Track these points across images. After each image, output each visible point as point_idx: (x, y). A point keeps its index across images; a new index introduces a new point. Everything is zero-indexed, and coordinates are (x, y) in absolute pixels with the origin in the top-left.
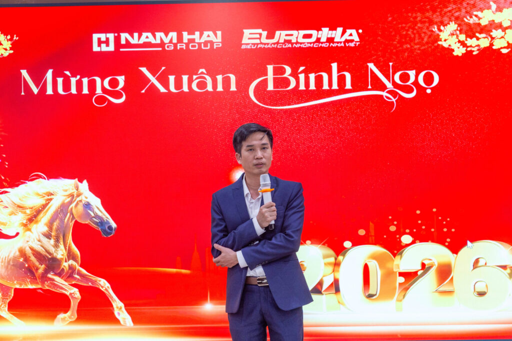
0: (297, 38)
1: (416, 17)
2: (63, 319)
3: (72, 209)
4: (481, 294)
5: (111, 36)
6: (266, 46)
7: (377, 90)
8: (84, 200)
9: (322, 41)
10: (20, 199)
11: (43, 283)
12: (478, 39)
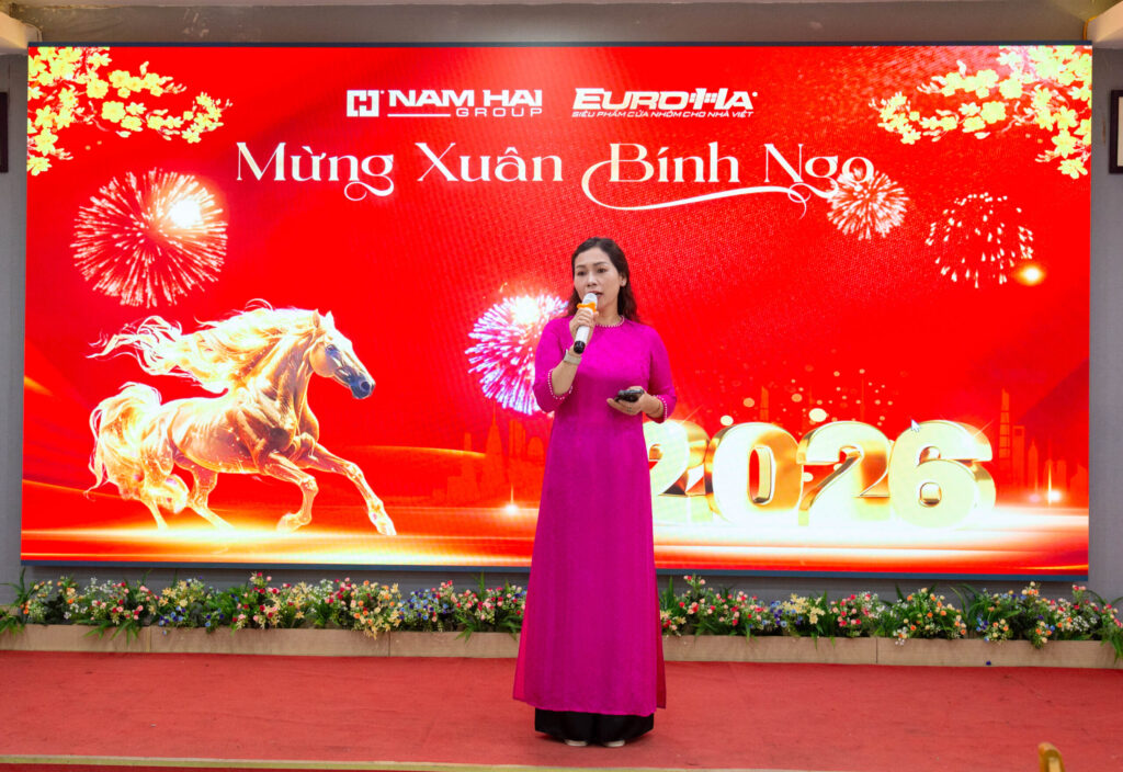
0: (657, 103)
1: (841, 75)
2: (291, 522)
3: (308, 355)
4: (932, 503)
5: (375, 95)
6: (610, 115)
7: (777, 185)
8: (328, 342)
9: (695, 107)
10: (231, 338)
11: (262, 467)
12: (939, 118)
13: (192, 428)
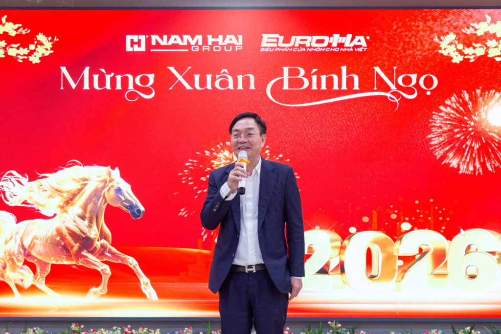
0: (311, 43)
1: (418, 26)
2: (95, 293)
3: (104, 193)
4: (472, 277)
5: (143, 38)
6: (282, 50)
7: (381, 91)
8: (116, 186)
9: (333, 46)
10: (58, 184)
11: (77, 260)
12: (474, 48)
13: (35, 238)
